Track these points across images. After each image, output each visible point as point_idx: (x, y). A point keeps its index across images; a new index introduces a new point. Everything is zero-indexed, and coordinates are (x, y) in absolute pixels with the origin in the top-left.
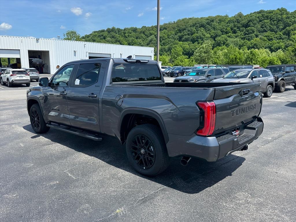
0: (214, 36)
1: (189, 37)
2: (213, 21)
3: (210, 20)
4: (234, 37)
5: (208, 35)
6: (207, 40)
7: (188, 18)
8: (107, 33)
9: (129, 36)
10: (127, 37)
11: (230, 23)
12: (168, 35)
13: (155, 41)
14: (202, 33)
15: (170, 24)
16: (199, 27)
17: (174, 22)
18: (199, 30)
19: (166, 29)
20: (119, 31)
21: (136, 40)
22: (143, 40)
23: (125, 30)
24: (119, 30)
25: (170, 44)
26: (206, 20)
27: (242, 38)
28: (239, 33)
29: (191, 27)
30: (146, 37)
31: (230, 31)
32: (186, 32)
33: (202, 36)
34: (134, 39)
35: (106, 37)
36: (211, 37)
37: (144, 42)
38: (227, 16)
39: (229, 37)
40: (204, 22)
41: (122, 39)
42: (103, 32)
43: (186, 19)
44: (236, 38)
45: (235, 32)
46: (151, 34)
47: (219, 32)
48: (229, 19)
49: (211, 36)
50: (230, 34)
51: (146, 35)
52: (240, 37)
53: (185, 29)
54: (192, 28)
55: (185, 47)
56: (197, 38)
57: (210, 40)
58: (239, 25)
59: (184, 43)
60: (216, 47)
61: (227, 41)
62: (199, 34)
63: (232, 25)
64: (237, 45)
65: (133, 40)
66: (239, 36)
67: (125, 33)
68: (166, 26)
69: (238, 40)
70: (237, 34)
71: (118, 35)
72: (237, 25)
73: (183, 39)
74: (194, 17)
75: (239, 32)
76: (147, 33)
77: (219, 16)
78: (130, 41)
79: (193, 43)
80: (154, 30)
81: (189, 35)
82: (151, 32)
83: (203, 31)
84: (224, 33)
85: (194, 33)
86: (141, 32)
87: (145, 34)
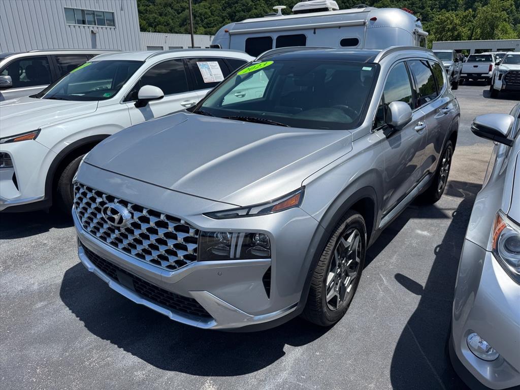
12: (211, 12)
21: (160, 17)
22: (173, 18)
34: (156, 16)
37: (174, 21)
51: (175, 10)
65: (155, 18)
78: (152, 20)
81: (244, 12)
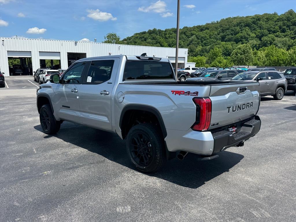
0: (260, 35)
1: (232, 37)
2: (259, 20)
3: (257, 19)
4: (282, 36)
5: (254, 35)
6: (252, 40)
7: (232, 17)
8: (148, 34)
9: (169, 37)
10: (167, 39)
11: (278, 22)
13: (196, 41)
14: (247, 33)
15: (212, 23)
16: (244, 27)
17: (217, 22)
18: (243, 30)
19: (208, 29)
20: (160, 33)
23: (166, 31)
24: (160, 31)
25: (212, 45)
26: (252, 19)
27: (292, 38)
28: (288, 32)
29: (234, 26)
30: (187, 38)
31: (278, 30)
32: (228, 32)
33: (247, 36)
35: (147, 38)
36: (257, 37)
38: (275, 14)
39: (277, 36)
40: (250, 21)
41: (163, 40)
42: (144, 34)
43: (230, 18)
44: (285, 37)
45: (283, 31)
46: (192, 35)
47: (266, 31)
48: (277, 18)
49: (257, 35)
50: (278, 33)
52: (290, 37)
53: (228, 29)
54: (236, 28)
55: (228, 47)
56: (241, 38)
57: (256, 40)
58: (289, 23)
59: (227, 43)
60: (261, 47)
61: (274, 40)
62: (244, 33)
63: (280, 23)
64: (286, 45)
66: (288, 35)
67: (165, 34)
68: (208, 26)
69: (287, 39)
70: (286, 33)
71: (159, 37)
72: (286, 23)
73: (226, 39)
74: (238, 16)
75: (289, 30)
76: (188, 33)
77: (266, 14)
79: (237, 43)
80: (195, 31)
82: (193, 32)
83: (248, 31)
84: (271, 32)
85: (238, 33)
86: (182, 32)
87: (185, 35)
